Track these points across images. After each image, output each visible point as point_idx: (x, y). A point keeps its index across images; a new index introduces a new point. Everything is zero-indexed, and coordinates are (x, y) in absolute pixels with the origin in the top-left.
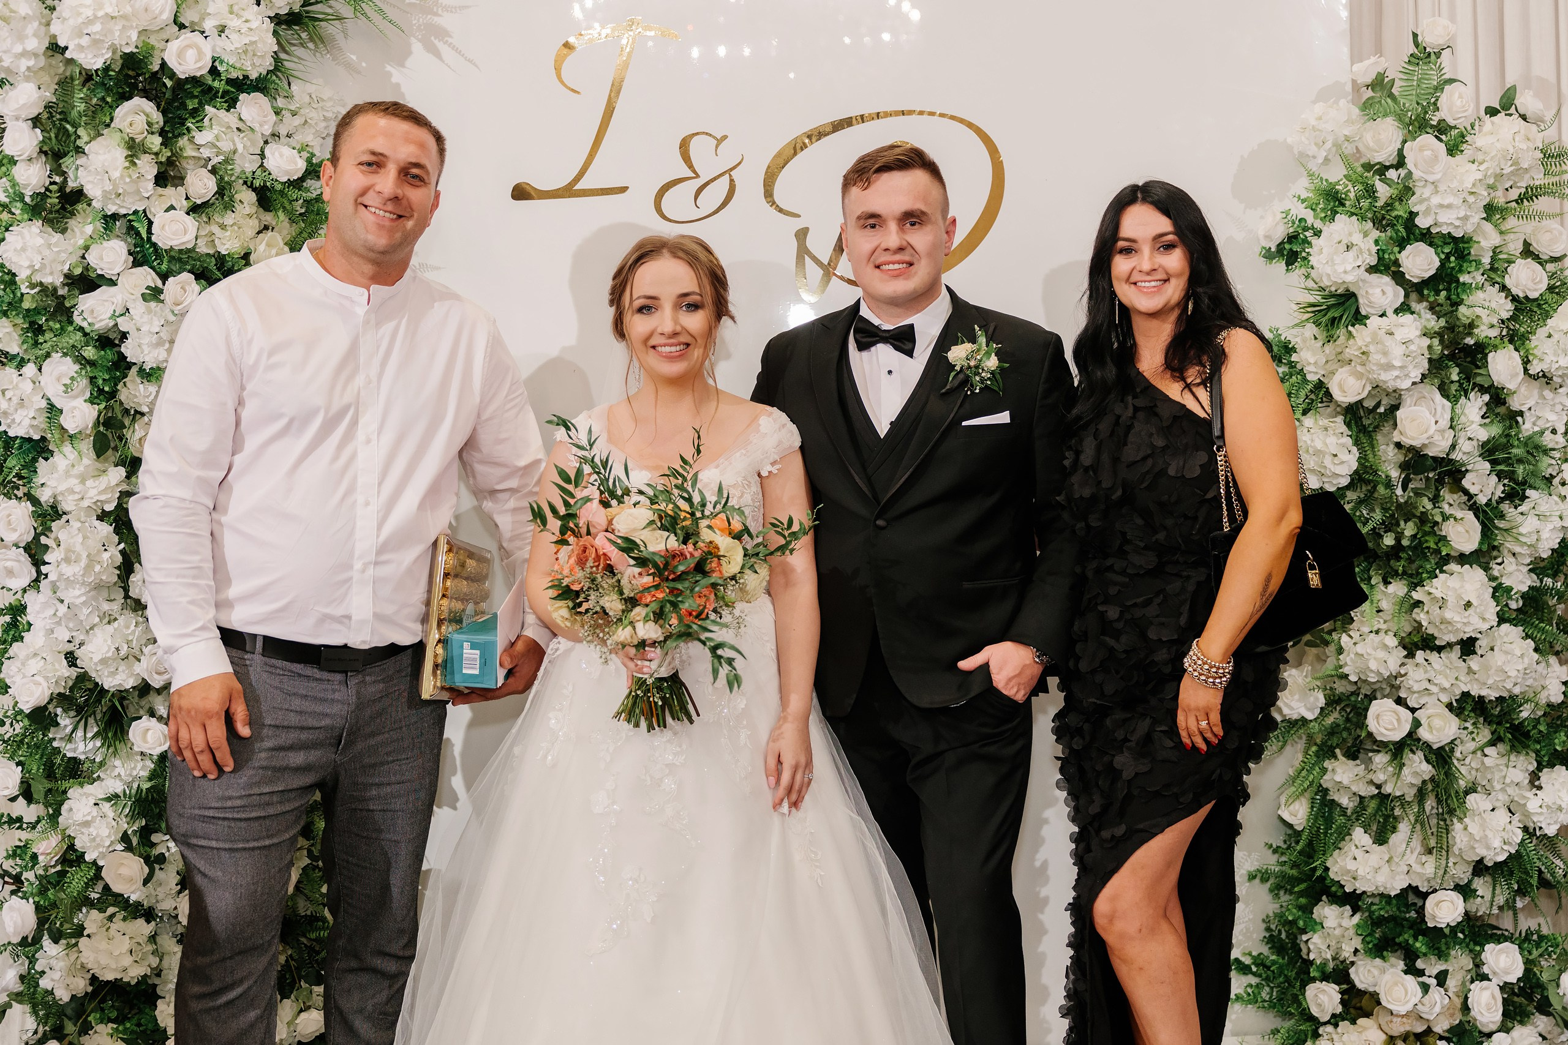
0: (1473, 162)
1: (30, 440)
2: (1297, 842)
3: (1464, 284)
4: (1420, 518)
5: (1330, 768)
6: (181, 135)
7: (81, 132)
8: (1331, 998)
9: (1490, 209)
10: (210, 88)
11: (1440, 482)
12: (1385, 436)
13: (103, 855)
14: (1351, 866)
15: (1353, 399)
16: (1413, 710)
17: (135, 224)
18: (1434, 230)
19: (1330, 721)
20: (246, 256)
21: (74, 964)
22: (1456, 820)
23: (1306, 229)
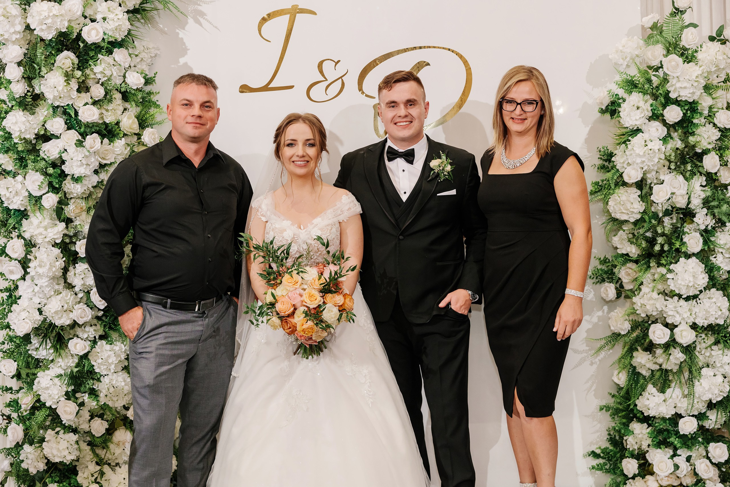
0: (697, 66)
1: (19, 210)
2: (621, 393)
3: (695, 124)
5: (635, 356)
6: (87, 68)
7: (42, 68)
8: (634, 466)
9: (707, 88)
10: (99, 46)
11: (684, 219)
13: (56, 403)
14: (647, 403)
17: (68, 110)
18: (679, 99)
19: (634, 335)
20: (118, 123)
21: (39, 455)
22: (696, 381)
23: (619, 99)
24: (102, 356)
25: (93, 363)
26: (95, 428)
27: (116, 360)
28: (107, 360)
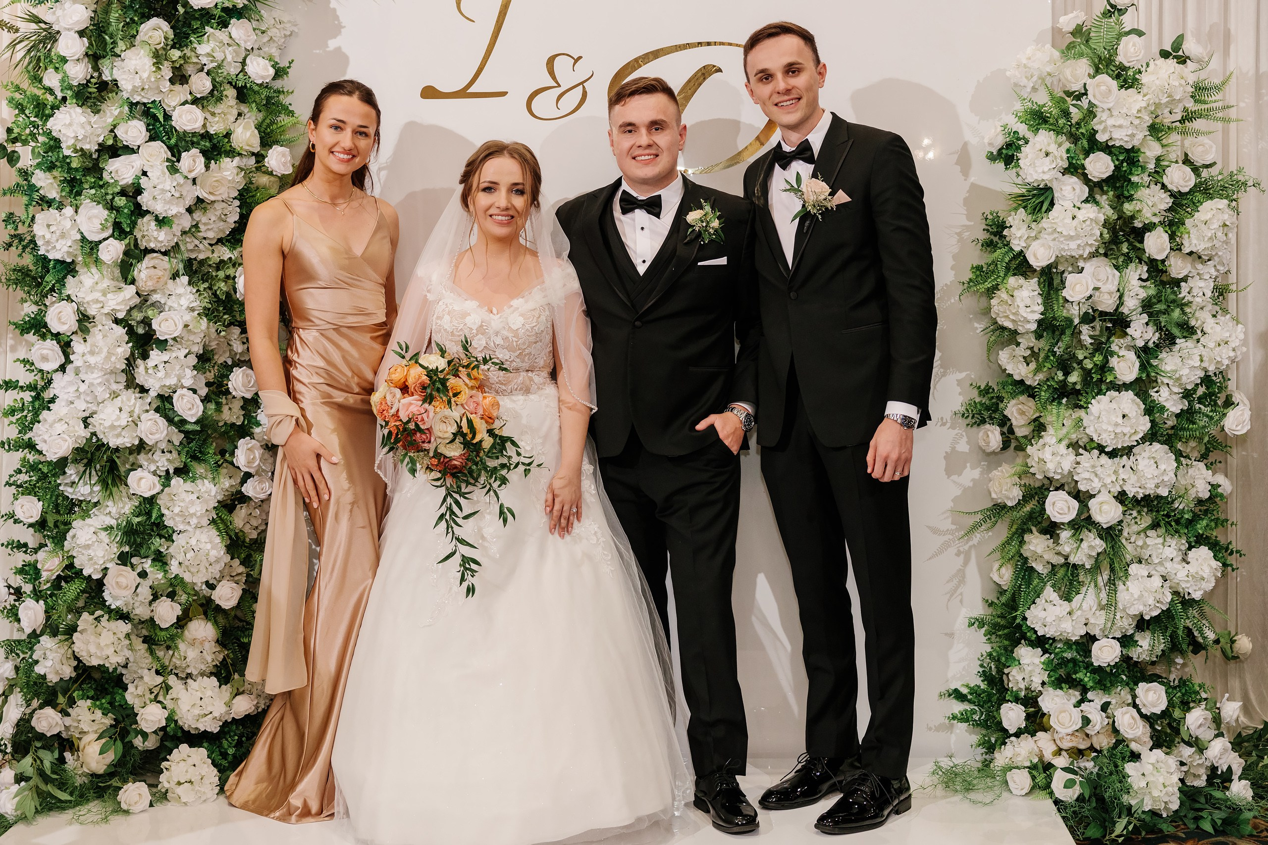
0: (1141, 91)
1: (63, 262)
2: (1002, 598)
3: (1134, 183)
5: (1028, 541)
6: (187, 46)
7: (118, 42)
8: (1018, 715)
9: (1154, 129)
10: (208, 13)
11: (1111, 330)
13: (99, 572)
14: (1043, 616)
15: (1045, 264)
17: (152, 110)
18: (1110, 144)
19: (1028, 508)
20: (228, 135)
21: (65, 654)
22: (1121, 583)
23: (1019, 139)
24: (178, 500)
25: (164, 511)
26: (161, 613)
27: (201, 509)
28: (188, 508)
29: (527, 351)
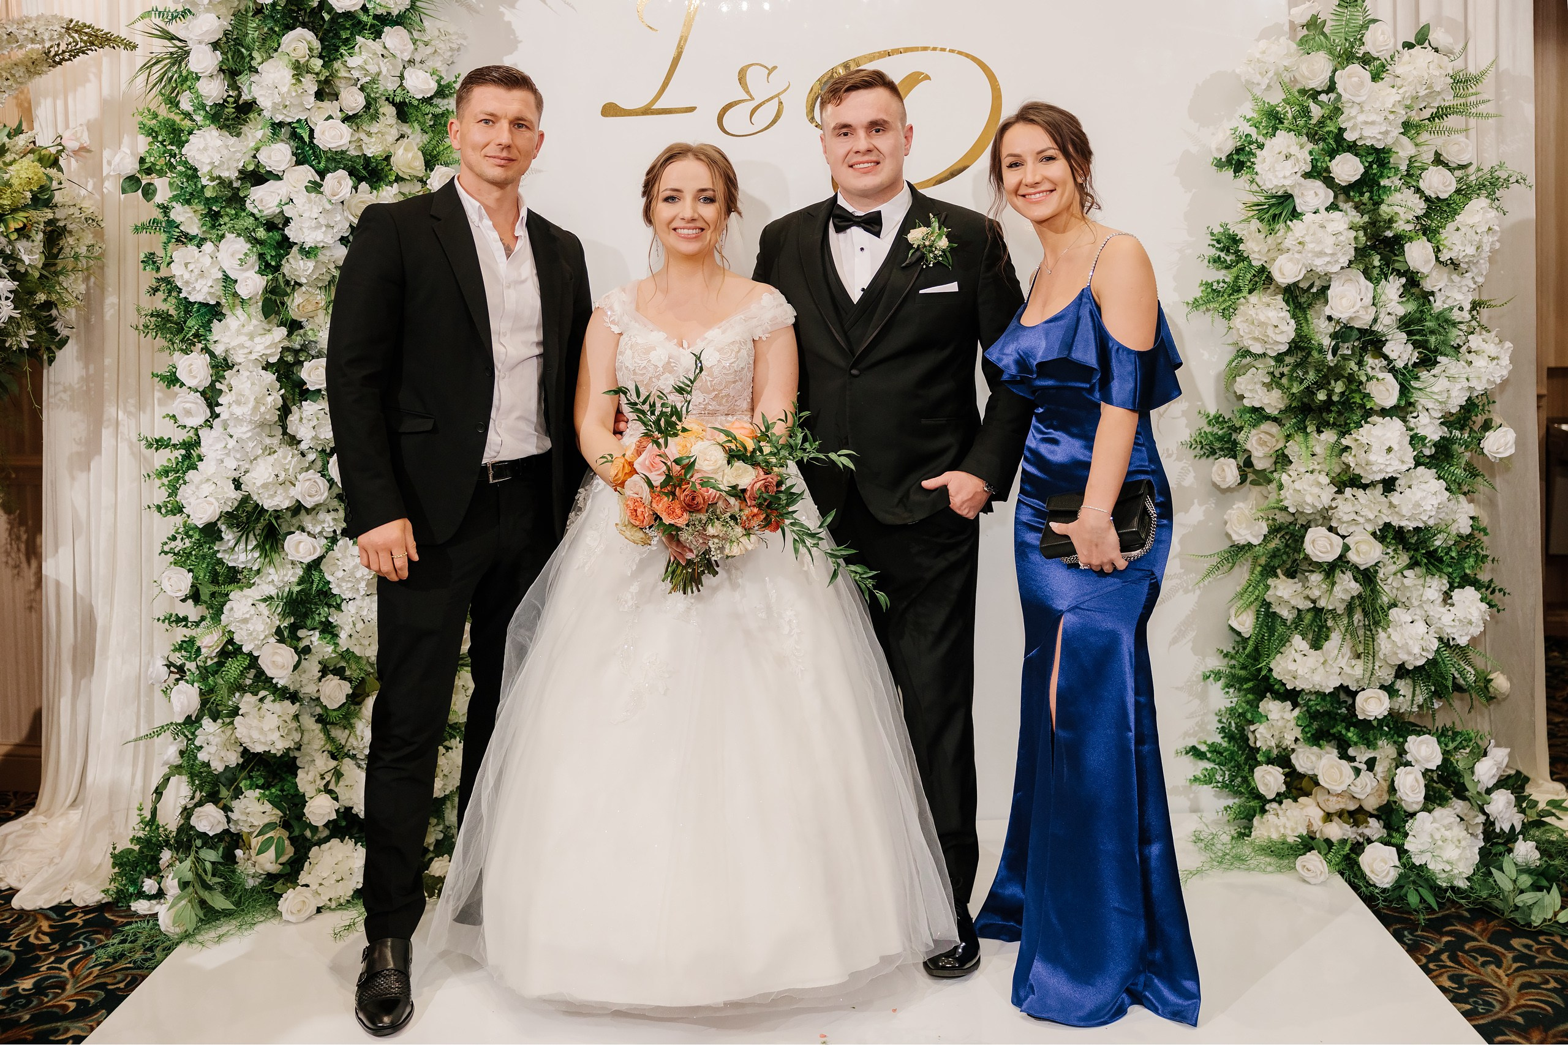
0: (1393, 87)
1: (207, 305)
2: (1244, 648)
3: (1384, 187)
4: (1348, 378)
5: (1273, 585)
6: (337, 59)
7: (255, 54)
8: (1276, 779)
9: (1407, 126)
10: (360, 22)
11: (1364, 349)
12: (1316, 312)
13: (260, 648)
14: (1292, 667)
15: (1291, 281)
16: (1344, 537)
17: (298, 130)
18: (1359, 144)
19: (1273, 545)
20: (387, 158)
21: (229, 739)
22: (1380, 630)
23: (1251, 143)
24: (344, 565)
25: (329, 578)
26: (328, 693)
27: (369, 574)
28: (352, 574)
29: (724, 393)
